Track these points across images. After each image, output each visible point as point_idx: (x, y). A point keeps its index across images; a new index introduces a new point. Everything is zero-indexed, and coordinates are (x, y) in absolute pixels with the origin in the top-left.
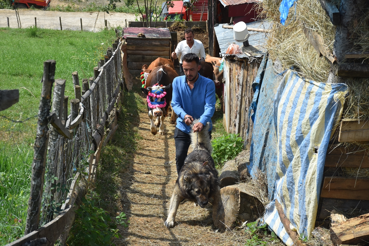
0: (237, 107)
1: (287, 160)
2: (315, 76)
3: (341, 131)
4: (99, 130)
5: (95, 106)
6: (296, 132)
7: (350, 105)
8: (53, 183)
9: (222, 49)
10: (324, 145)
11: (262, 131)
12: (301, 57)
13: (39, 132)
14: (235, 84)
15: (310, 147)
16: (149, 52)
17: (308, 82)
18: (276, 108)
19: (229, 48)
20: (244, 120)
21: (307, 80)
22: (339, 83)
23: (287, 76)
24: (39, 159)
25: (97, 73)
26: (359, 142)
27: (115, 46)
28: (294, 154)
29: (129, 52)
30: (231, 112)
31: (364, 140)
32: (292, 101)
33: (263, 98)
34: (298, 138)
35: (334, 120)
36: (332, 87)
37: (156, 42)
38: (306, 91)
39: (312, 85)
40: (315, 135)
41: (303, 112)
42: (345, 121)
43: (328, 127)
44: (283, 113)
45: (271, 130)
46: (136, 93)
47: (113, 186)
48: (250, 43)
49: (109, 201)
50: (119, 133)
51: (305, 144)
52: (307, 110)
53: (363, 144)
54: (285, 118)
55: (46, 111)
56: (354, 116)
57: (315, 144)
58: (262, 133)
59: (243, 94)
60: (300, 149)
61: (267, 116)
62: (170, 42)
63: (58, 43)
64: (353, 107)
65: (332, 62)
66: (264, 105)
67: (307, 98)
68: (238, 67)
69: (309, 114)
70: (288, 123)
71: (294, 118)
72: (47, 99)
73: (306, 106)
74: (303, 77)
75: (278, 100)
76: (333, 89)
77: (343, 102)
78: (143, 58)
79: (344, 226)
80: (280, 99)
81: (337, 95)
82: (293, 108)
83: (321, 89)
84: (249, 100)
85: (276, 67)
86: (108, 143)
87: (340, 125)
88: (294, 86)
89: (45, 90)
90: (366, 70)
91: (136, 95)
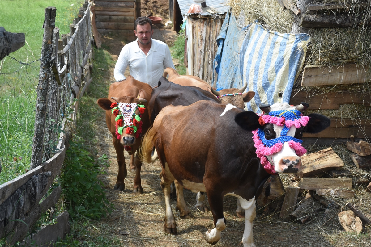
0: (200, 61)
1: (255, 104)
2: (279, 28)
3: (304, 77)
4: (77, 82)
5: (73, 60)
6: (262, 79)
7: (312, 53)
8: (50, 124)
9: (182, 10)
10: (288, 90)
11: (229, 80)
12: (265, 11)
13: (42, 75)
14: (198, 41)
15: (275, 92)
16: (115, 13)
17: (273, 34)
18: (242, 59)
19: (191, 8)
20: (208, 72)
21: (271, 31)
22: (302, 33)
23: (252, 28)
24: (43, 100)
25: (73, 29)
26: (319, 86)
27: (86, 6)
28: (261, 99)
29: (97, 12)
30: (194, 65)
31: (324, 85)
32: (258, 52)
33: (228, 51)
34: (264, 85)
35: (297, 67)
36: (296, 37)
37: (122, 4)
38: (271, 42)
39: (277, 36)
40: (280, 81)
41: (268, 61)
42: (308, 68)
43: (292, 73)
44: (249, 62)
45: (236, 79)
46: (105, 50)
47: (91, 132)
48: (207, 4)
49: (89, 145)
50: (93, 86)
51: (271, 90)
52: (272, 59)
53: (323, 87)
54: (251, 67)
55: (48, 55)
56: (315, 62)
57: (280, 90)
58: (228, 83)
59: (206, 49)
60: (267, 95)
61: (233, 67)
62: (134, 4)
63: (29, 5)
64: (314, 54)
65: (297, 14)
66: (230, 57)
67: (272, 48)
68: (201, 24)
69: (275, 62)
70: (255, 71)
71: (260, 66)
72: (49, 44)
73: (271, 56)
74: (268, 29)
75: (244, 51)
76: (297, 38)
77: (305, 51)
78: (110, 18)
79: (305, 160)
80: (245, 51)
81: (300, 44)
82: (259, 58)
83: (285, 39)
84: (212, 54)
85: (240, 22)
86: (84, 94)
87: (303, 71)
88: (260, 38)
89: (46, 36)
90: (327, 21)
91: (105, 52)
